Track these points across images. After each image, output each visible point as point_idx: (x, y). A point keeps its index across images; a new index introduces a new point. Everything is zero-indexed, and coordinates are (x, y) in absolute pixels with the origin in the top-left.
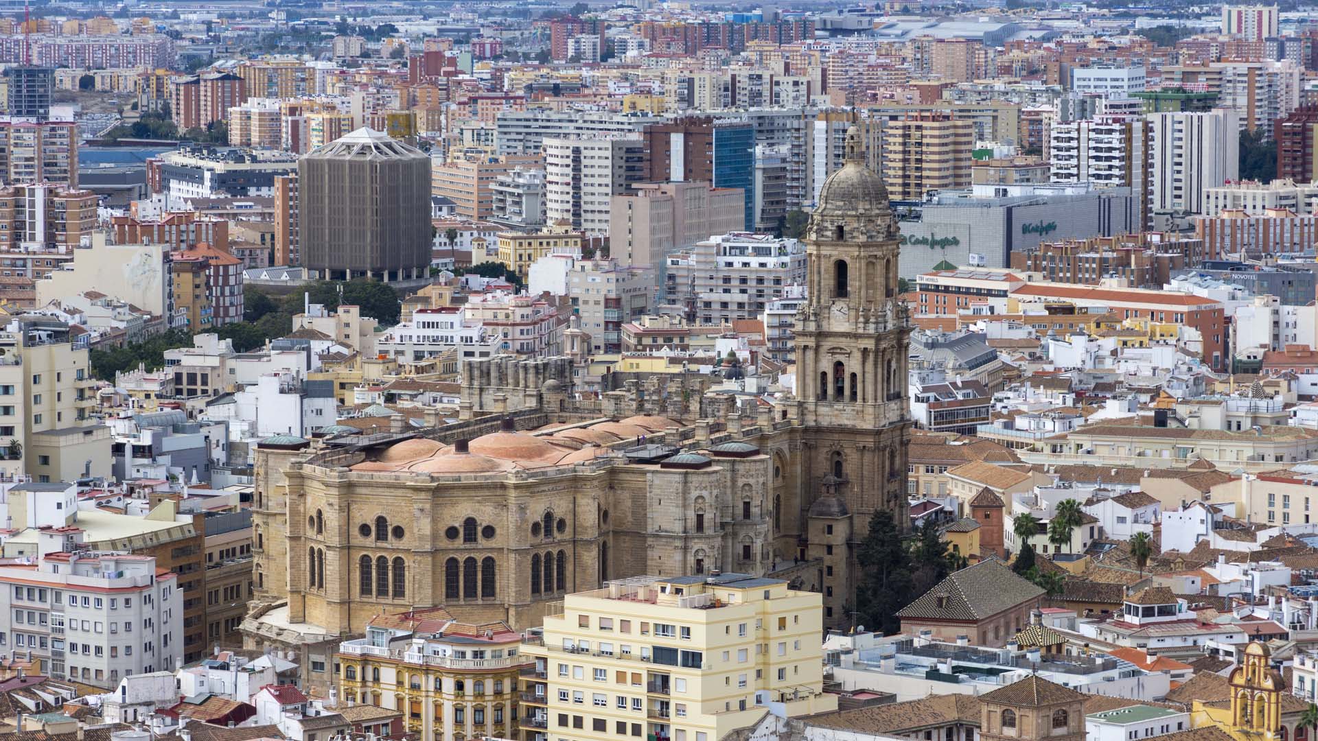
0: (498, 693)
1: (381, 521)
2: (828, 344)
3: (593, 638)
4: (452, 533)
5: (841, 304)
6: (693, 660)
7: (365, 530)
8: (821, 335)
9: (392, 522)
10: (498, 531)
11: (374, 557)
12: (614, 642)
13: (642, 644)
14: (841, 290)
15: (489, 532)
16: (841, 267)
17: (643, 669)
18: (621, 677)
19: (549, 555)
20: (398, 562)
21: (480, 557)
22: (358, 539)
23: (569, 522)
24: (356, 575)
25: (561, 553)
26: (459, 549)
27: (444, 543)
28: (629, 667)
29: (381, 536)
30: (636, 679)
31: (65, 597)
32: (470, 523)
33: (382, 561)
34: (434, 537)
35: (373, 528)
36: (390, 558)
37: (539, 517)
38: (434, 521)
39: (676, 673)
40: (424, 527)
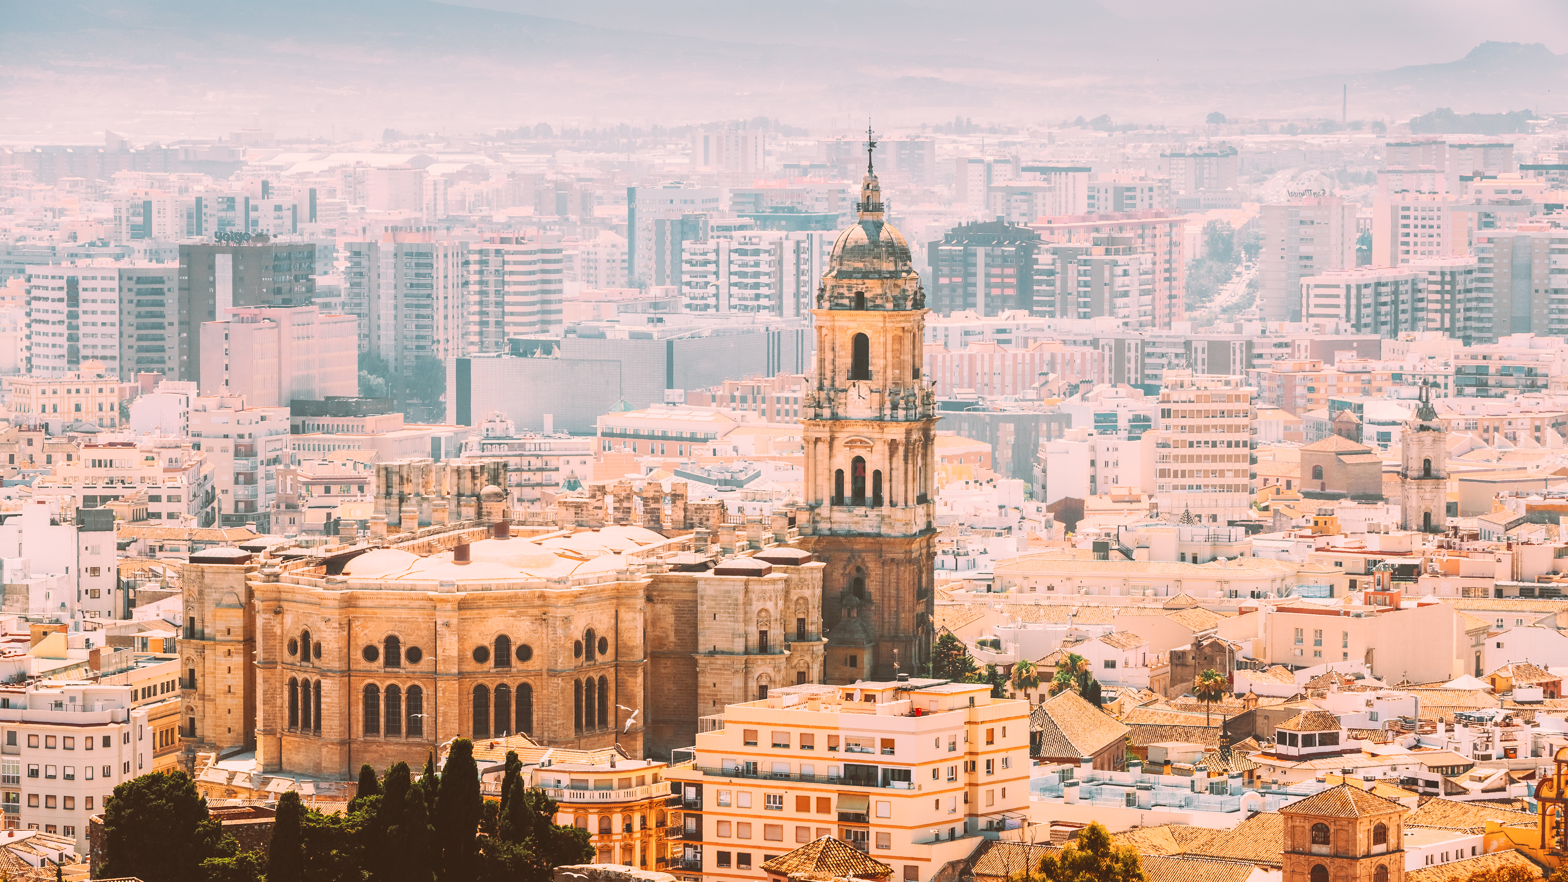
1: (392, 643)
2: (845, 434)
4: (481, 654)
5: (863, 384)
6: (899, 780)
7: (369, 653)
8: (836, 425)
9: (406, 642)
10: (536, 652)
11: (382, 686)
13: (830, 763)
14: (861, 370)
15: (525, 653)
16: (861, 343)
17: (832, 792)
18: (802, 804)
19: (590, 681)
20: (415, 693)
21: (513, 684)
22: (361, 664)
23: (611, 641)
24: (359, 710)
25: (603, 680)
26: (489, 674)
27: (471, 666)
29: (392, 660)
32: (503, 642)
33: (393, 691)
34: (461, 659)
35: (381, 651)
36: (404, 688)
37: (578, 634)
38: (461, 640)
39: (876, 793)
40: (449, 646)
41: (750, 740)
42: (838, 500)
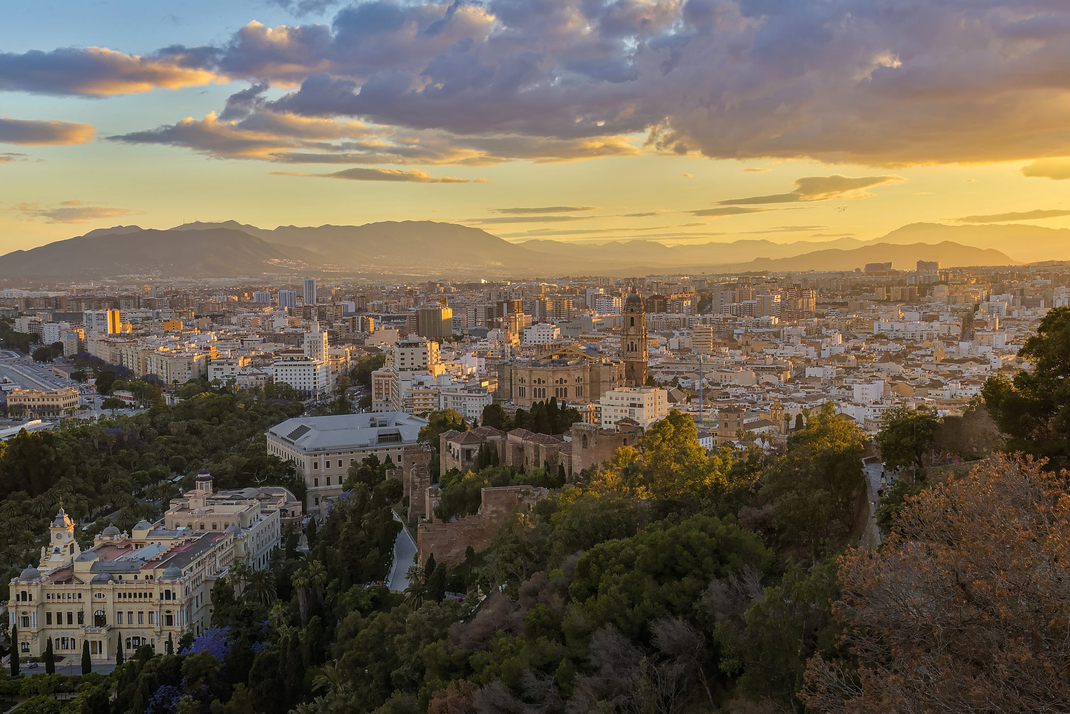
0: (587, 417)
1: (539, 380)
2: (629, 337)
3: (613, 402)
4: (557, 382)
5: (633, 328)
6: (641, 406)
7: (535, 382)
8: (627, 335)
9: (542, 379)
10: (568, 381)
11: (537, 388)
12: (620, 402)
13: (627, 403)
14: (632, 324)
15: (566, 381)
16: (632, 318)
17: (628, 409)
18: (622, 411)
20: (544, 389)
21: (563, 388)
22: (533, 384)
23: (583, 379)
24: (533, 393)
26: (559, 386)
27: (555, 384)
28: (624, 409)
29: (539, 383)
30: (626, 411)
31: (467, 399)
32: (561, 379)
33: (540, 389)
34: (553, 383)
35: (537, 381)
36: (542, 388)
37: (576, 378)
38: (553, 379)
39: (636, 409)
40: (551, 380)
41: (611, 398)
42: (628, 350)
